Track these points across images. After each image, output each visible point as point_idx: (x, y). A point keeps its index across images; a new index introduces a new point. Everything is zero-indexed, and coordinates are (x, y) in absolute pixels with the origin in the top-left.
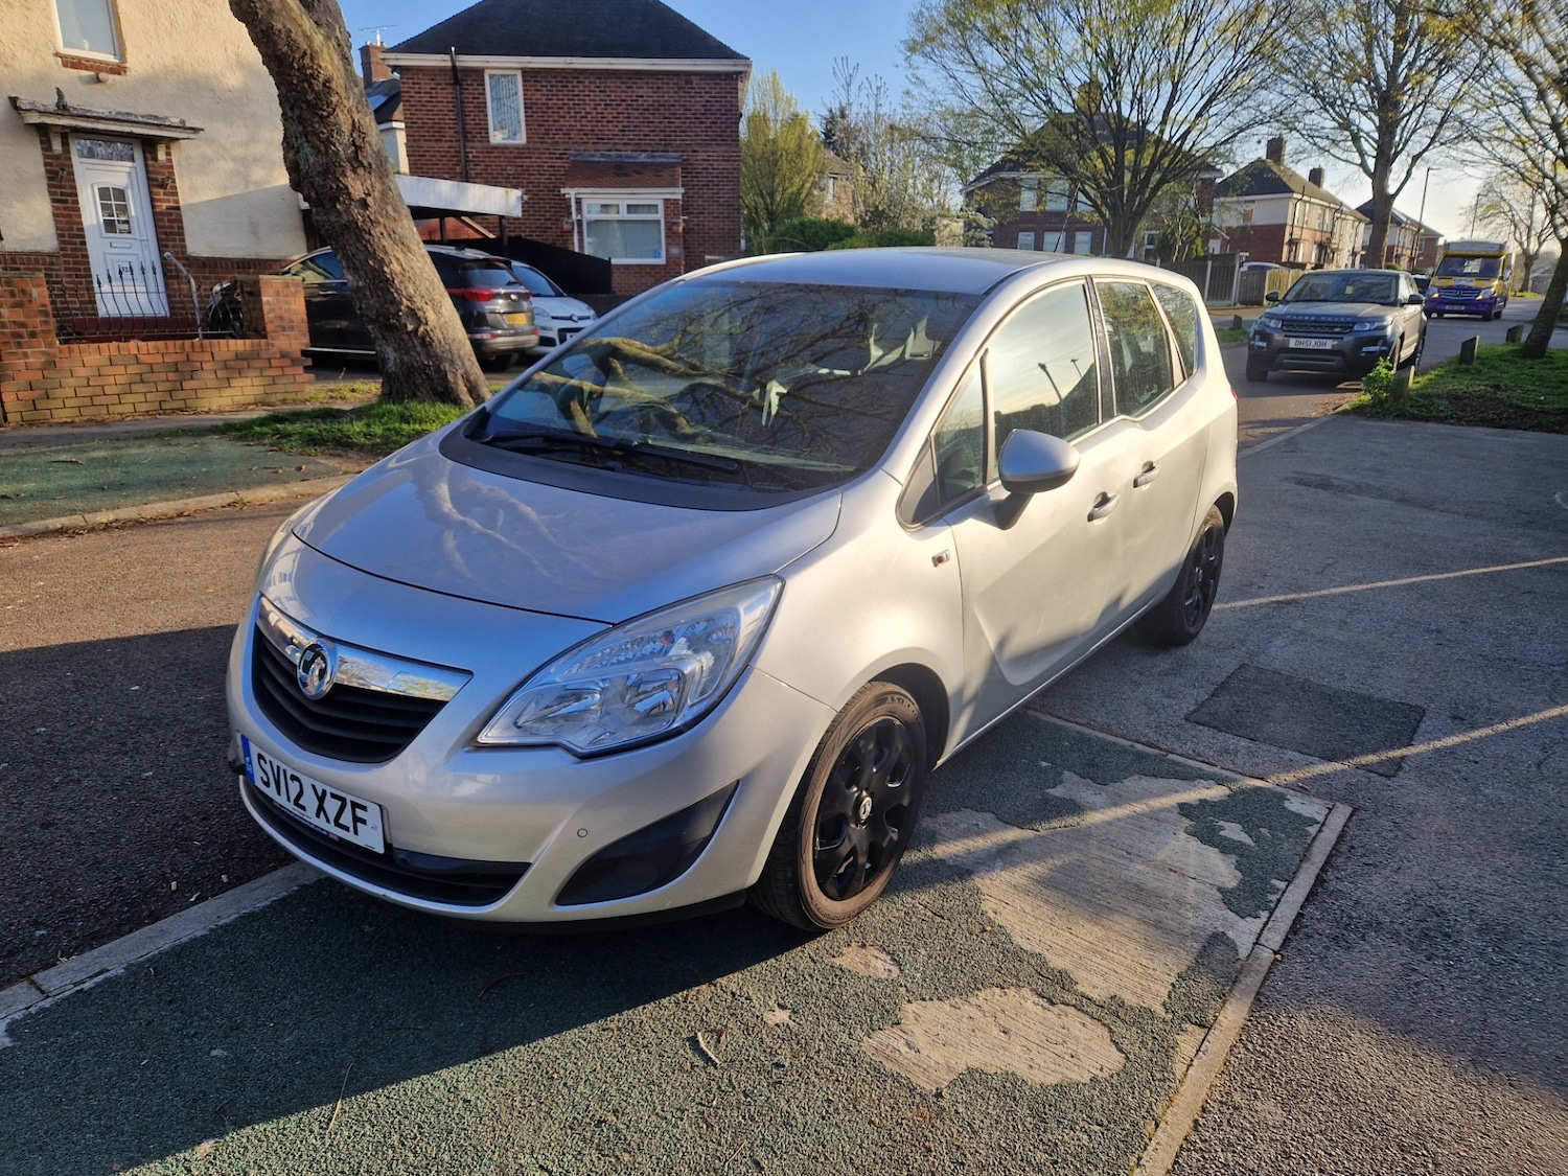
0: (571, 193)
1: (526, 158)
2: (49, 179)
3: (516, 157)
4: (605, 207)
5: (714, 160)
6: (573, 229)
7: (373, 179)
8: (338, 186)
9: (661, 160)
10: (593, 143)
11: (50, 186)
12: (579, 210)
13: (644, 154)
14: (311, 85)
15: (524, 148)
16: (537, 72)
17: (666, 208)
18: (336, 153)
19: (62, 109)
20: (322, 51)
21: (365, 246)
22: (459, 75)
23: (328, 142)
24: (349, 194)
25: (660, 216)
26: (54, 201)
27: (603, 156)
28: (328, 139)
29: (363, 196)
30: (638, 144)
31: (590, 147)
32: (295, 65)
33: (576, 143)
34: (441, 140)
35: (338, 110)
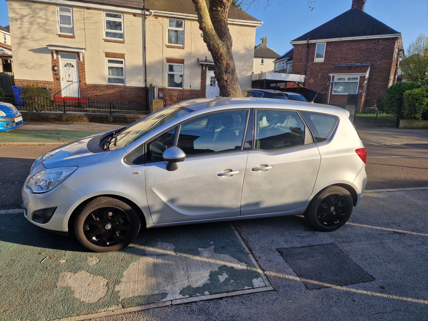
0: (331, 75)
1: (323, 66)
2: (202, 75)
3: (320, 66)
4: (340, 79)
5: (382, 64)
6: (330, 85)
7: (230, 75)
8: (221, 77)
9: (364, 65)
10: (344, 61)
11: (201, 76)
12: (333, 80)
13: (359, 63)
14: (217, 55)
15: (323, 63)
16: (330, 43)
17: (361, 78)
18: (222, 70)
19: (206, 60)
20: (221, 47)
21: (226, 91)
22: (309, 45)
23: (220, 68)
24: (223, 79)
25: (358, 81)
26: (201, 79)
27: (346, 64)
28: (220, 67)
29: (227, 79)
30: (358, 60)
31: (343, 62)
32: (214, 51)
33: (338, 61)
34: (301, 62)
35: (223, 60)
